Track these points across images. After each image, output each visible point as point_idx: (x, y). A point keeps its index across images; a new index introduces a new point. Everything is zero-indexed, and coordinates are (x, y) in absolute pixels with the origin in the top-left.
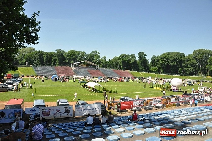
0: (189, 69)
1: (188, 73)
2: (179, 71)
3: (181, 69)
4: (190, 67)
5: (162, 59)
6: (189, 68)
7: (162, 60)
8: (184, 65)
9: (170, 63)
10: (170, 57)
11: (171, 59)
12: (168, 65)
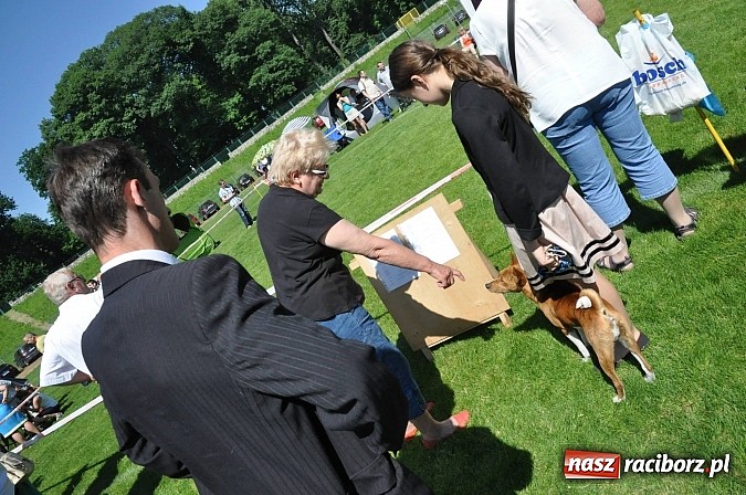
0: (274, 63)
1: (290, 88)
2: (237, 119)
3: (236, 98)
4: (273, 51)
5: (81, 116)
6: (269, 56)
7: (86, 125)
8: (229, 60)
9: (148, 104)
10: (115, 64)
11: (130, 70)
12: (145, 125)
